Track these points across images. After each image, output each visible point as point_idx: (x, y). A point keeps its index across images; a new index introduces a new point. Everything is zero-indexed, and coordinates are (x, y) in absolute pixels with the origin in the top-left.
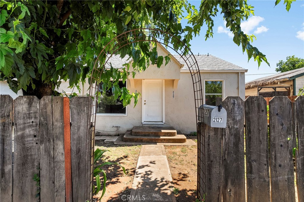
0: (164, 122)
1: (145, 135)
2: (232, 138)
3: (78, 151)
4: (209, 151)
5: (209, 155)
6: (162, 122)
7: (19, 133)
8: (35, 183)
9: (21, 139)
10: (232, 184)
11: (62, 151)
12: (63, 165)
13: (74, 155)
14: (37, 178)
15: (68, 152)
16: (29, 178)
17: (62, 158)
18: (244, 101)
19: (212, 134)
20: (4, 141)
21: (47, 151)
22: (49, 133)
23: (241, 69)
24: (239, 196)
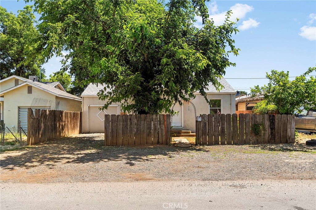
3: (168, 127)
5: (198, 128)
6: (181, 126)
8: (158, 135)
9: (154, 124)
10: (204, 135)
12: (164, 131)
13: (166, 128)
15: (165, 127)
16: (156, 134)
17: (164, 129)
18: (207, 115)
19: (199, 123)
20: (150, 125)
21: (160, 127)
22: (161, 123)
23: (233, 91)
24: (206, 138)
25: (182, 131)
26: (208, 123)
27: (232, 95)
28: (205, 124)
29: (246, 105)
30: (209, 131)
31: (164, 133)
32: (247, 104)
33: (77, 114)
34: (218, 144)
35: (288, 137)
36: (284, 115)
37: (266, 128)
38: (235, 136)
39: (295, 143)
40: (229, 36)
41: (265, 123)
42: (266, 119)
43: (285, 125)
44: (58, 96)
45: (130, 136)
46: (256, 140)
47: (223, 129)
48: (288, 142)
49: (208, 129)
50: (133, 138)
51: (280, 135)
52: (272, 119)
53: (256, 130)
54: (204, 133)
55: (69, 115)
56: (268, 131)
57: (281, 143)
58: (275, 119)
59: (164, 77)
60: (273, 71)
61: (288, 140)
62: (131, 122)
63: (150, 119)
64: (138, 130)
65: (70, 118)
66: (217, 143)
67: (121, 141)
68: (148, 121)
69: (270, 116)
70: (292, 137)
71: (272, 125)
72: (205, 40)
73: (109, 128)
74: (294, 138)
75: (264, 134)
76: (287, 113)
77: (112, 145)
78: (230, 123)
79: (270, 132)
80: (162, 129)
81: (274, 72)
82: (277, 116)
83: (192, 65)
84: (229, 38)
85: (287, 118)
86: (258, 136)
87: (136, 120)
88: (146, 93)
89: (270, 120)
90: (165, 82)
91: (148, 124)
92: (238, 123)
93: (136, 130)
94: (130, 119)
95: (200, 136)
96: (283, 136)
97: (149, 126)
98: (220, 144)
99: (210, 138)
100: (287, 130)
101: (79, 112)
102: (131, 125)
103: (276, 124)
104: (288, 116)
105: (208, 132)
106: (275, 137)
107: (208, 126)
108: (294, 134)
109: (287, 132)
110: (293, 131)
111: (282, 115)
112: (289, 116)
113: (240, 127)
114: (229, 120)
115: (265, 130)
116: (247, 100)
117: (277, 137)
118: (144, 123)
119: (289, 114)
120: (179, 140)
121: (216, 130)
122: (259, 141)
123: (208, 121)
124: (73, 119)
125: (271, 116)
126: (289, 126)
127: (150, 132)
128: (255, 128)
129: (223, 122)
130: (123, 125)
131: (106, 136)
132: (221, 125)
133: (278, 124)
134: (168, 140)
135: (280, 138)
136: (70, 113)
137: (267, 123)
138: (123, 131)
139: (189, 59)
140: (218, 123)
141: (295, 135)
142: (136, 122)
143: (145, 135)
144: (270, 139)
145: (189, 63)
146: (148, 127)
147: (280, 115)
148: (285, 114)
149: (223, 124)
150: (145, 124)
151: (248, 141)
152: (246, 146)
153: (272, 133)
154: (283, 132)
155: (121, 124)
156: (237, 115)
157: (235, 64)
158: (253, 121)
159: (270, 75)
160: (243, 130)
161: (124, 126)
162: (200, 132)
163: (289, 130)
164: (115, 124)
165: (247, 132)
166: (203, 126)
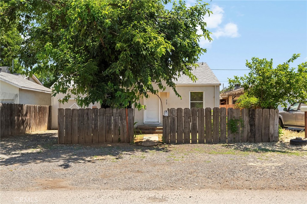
0: (160, 122)
1: (146, 130)
2: (172, 120)
4: (166, 123)
5: (166, 124)
6: (158, 122)
7: (114, 118)
8: (118, 132)
9: (115, 120)
10: (172, 132)
11: (126, 123)
12: (126, 127)
13: (129, 124)
14: (119, 130)
16: (117, 130)
17: (126, 125)
18: (176, 109)
19: (167, 118)
20: (110, 120)
21: (122, 123)
22: (122, 118)
23: (217, 83)
24: (174, 136)
25: (157, 127)
26: (177, 118)
27: (215, 87)
28: (174, 119)
29: (233, 99)
30: (179, 127)
31: (126, 130)
32: (234, 97)
33: (44, 108)
34: (189, 143)
35: (270, 135)
36: (266, 109)
37: (244, 125)
38: (208, 133)
39: (279, 142)
40: (201, 19)
41: (243, 119)
42: (244, 114)
43: (267, 121)
44: (20, 88)
45: (87, 133)
46: (233, 138)
47: (194, 125)
48: (270, 141)
49: (177, 125)
50: (91, 135)
51: (261, 133)
52: (251, 114)
53: (233, 127)
54: (172, 130)
55: (32, 109)
56: (247, 128)
57: (262, 141)
58: (255, 115)
59: (118, 65)
60: (253, 59)
61: (270, 138)
62: (88, 118)
63: (110, 114)
64: (96, 127)
65: (34, 112)
66: (187, 142)
67: (77, 139)
68: (107, 116)
69: (249, 111)
70: (276, 135)
71: (252, 121)
72: (173, 23)
73: (63, 123)
74: (277, 136)
75: (243, 131)
76: (269, 108)
77: (66, 143)
78: (203, 119)
79: (249, 129)
80: (123, 126)
81: (255, 60)
82: (258, 111)
83: (152, 50)
84: (201, 21)
85: (270, 113)
86: (235, 133)
87: (94, 114)
88: (103, 83)
89: (250, 116)
90: (119, 70)
91: (107, 119)
92: (212, 119)
93: (93, 126)
94: (87, 114)
95: (167, 133)
96: (264, 133)
97: (109, 122)
98: (191, 142)
99: (180, 135)
100: (269, 127)
101: (48, 106)
102: (88, 120)
103: (256, 120)
104: (270, 110)
105: (177, 129)
106: (255, 135)
107: (177, 122)
108: (277, 132)
109: (269, 129)
110: (276, 127)
111: (264, 110)
112: (272, 111)
113: (215, 123)
114: (202, 115)
115: (243, 126)
116: (236, 93)
117: (257, 135)
118: (103, 118)
119: (272, 108)
120: (148, 137)
121: (186, 126)
122: (237, 139)
123: (177, 116)
124: (39, 113)
125: (251, 110)
126: (271, 122)
127: (110, 129)
128: (232, 124)
129: (194, 118)
130: (79, 120)
131: (60, 133)
132: (192, 121)
133: (259, 119)
134: (131, 137)
135: (261, 136)
136: (34, 107)
137: (246, 119)
138: (79, 128)
139: (149, 44)
140: (189, 118)
141: (279, 133)
142: (94, 117)
143: (104, 132)
144: (250, 137)
145: (149, 48)
146: (107, 123)
147: (261, 109)
148: (268, 108)
149: (194, 120)
150: (105, 120)
151: (224, 139)
152: (220, 145)
153: (251, 130)
154: (265, 129)
155: (77, 119)
156: (211, 109)
157: (205, 50)
158: (230, 116)
159: (250, 63)
160: (217, 127)
161: (80, 122)
162: (168, 129)
163: (271, 127)
164: (70, 119)
165: (222, 128)
166: (170, 121)
